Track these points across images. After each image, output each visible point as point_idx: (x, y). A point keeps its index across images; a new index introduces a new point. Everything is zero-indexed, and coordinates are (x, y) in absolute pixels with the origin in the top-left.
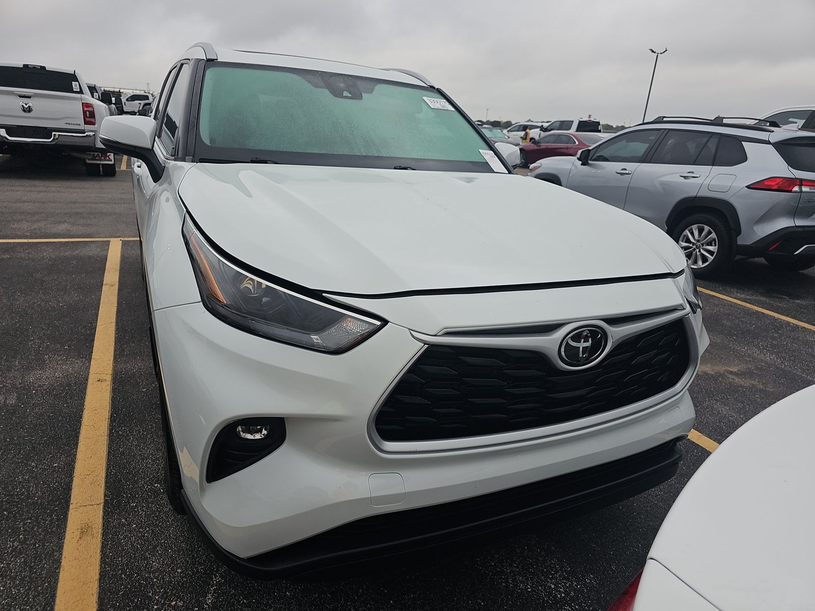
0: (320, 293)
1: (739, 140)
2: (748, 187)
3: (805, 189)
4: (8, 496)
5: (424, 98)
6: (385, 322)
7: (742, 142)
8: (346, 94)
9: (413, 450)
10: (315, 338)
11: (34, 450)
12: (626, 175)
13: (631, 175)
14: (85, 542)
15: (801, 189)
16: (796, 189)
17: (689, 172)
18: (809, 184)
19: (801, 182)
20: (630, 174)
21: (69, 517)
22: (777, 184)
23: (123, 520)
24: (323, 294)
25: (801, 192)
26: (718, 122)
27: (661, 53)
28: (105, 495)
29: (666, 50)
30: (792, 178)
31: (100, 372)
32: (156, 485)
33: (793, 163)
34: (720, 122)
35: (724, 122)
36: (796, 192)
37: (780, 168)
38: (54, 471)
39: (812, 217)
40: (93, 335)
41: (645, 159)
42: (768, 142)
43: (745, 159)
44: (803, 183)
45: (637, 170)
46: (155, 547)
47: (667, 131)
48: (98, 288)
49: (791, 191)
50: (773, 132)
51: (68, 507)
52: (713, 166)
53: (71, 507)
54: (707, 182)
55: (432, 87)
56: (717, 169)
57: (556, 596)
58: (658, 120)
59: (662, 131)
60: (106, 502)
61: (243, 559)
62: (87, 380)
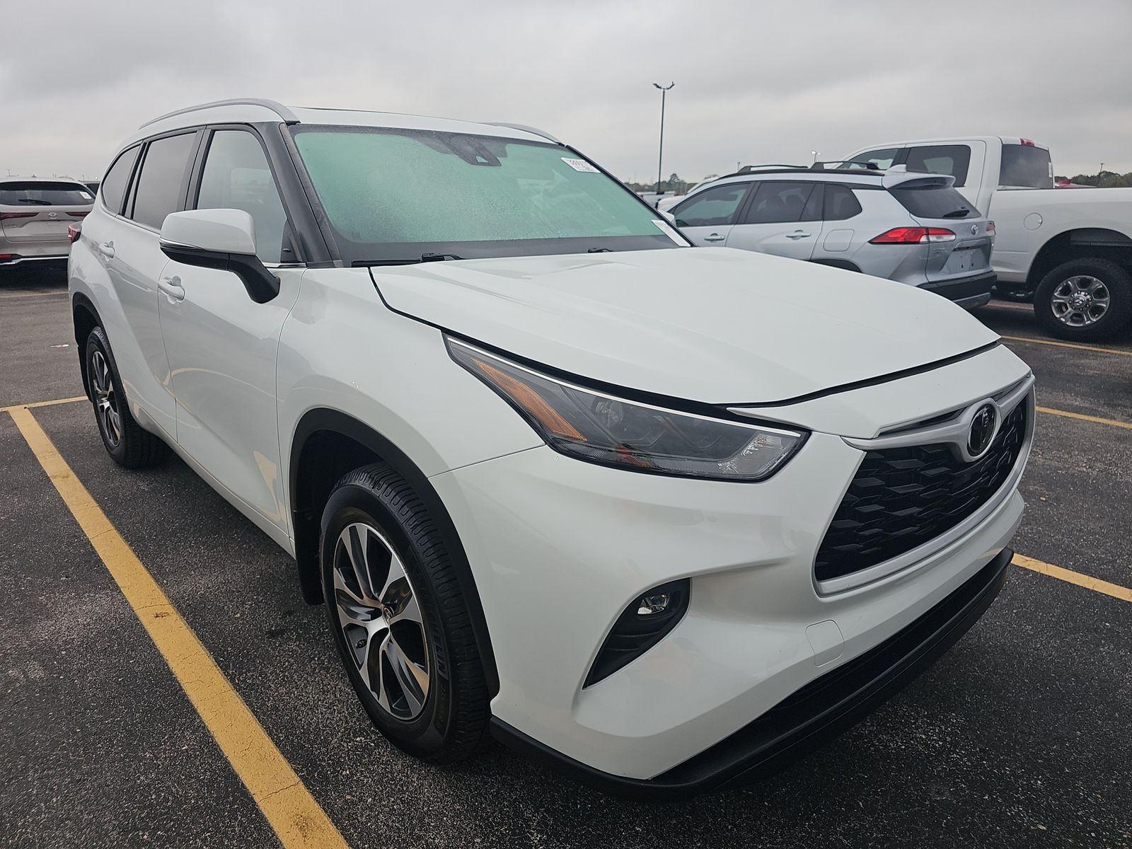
0: (723, 408)
1: (848, 187)
2: (870, 242)
3: (932, 238)
4: (145, 807)
5: (562, 158)
6: (807, 432)
7: (853, 191)
8: (480, 159)
9: (845, 587)
10: (728, 466)
11: (132, 735)
12: (718, 241)
13: (725, 241)
14: (316, 840)
15: (928, 238)
16: (924, 239)
17: (797, 231)
18: (938, 232)
19: (928, 231)
20: (723, 239)
21: (265, 813)
22: (902, 236)
23: (348, 797)
24: (728, 409)
25: (929, 242)
26: (818, 168)
27: (668, 89)
28: (296, 771)
29: (673, 85)
30: (916, 228)
31: (148, 604)
32: (358, 739)
33: (914, 210)
34: (820, 169)
35: (825, 168)
36: (923, 243)
37: (902, 218)
38: (189, 757)
39: (943, 270)
40: (93, 552)
41: (738, 219)
42: (882, 188)
43: (859, 209)
44: (930, 232)
45: (731, 234)
46: (421, 820)
47: (758, 184)
48: (44, 485)
49: (918, 243)
50: (884, 175)
51: (252, 799)
52: (824, 220)
53: (256, 799)
54: (821, 241)
55: (560, 144)
56: (829, 224)
57: (934, 747)
58: (744, 171)
59: (753, 184)
60: (303, 779)
61: (647, 781)
62: (137, 619)
